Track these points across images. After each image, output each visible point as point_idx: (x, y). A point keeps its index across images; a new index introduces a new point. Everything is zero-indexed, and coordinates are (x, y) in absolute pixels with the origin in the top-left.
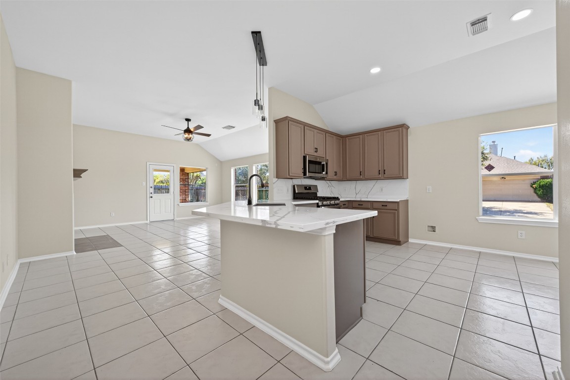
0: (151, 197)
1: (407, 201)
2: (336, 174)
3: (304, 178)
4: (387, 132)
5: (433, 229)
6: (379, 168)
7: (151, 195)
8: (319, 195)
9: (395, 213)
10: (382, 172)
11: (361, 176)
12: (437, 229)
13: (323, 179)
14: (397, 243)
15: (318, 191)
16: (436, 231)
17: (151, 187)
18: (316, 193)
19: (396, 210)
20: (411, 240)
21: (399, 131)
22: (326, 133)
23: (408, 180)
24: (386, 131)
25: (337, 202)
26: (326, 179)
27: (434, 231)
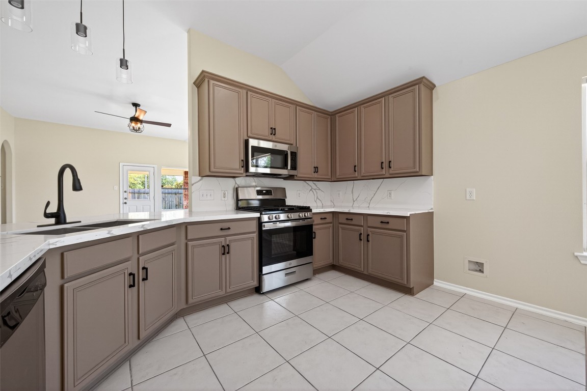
0: (125, 203)
1: (430, 215)
2: (316, 169)
3: (247, 176)
4: (394, 97)
5: (479, 267)
6: (382, 157)
7: (125, 201)
8: (290, 202)
9: (402, 237)
10: (385, 165)
11: (355, 175)
12: (485, 269)
13: (290, 177)
14: (407, 290)
15: (286, 197)
16: (485, 270)
17: (125, 192)
18: (284, 199)
19: (404, 231)
20: (437, 283)
21: (413, 91)
22: (297, 105)
23: (433, 176)
24: (392, 95)
25: (308, 214)
26: (295, 178)
27: (481, 271)
